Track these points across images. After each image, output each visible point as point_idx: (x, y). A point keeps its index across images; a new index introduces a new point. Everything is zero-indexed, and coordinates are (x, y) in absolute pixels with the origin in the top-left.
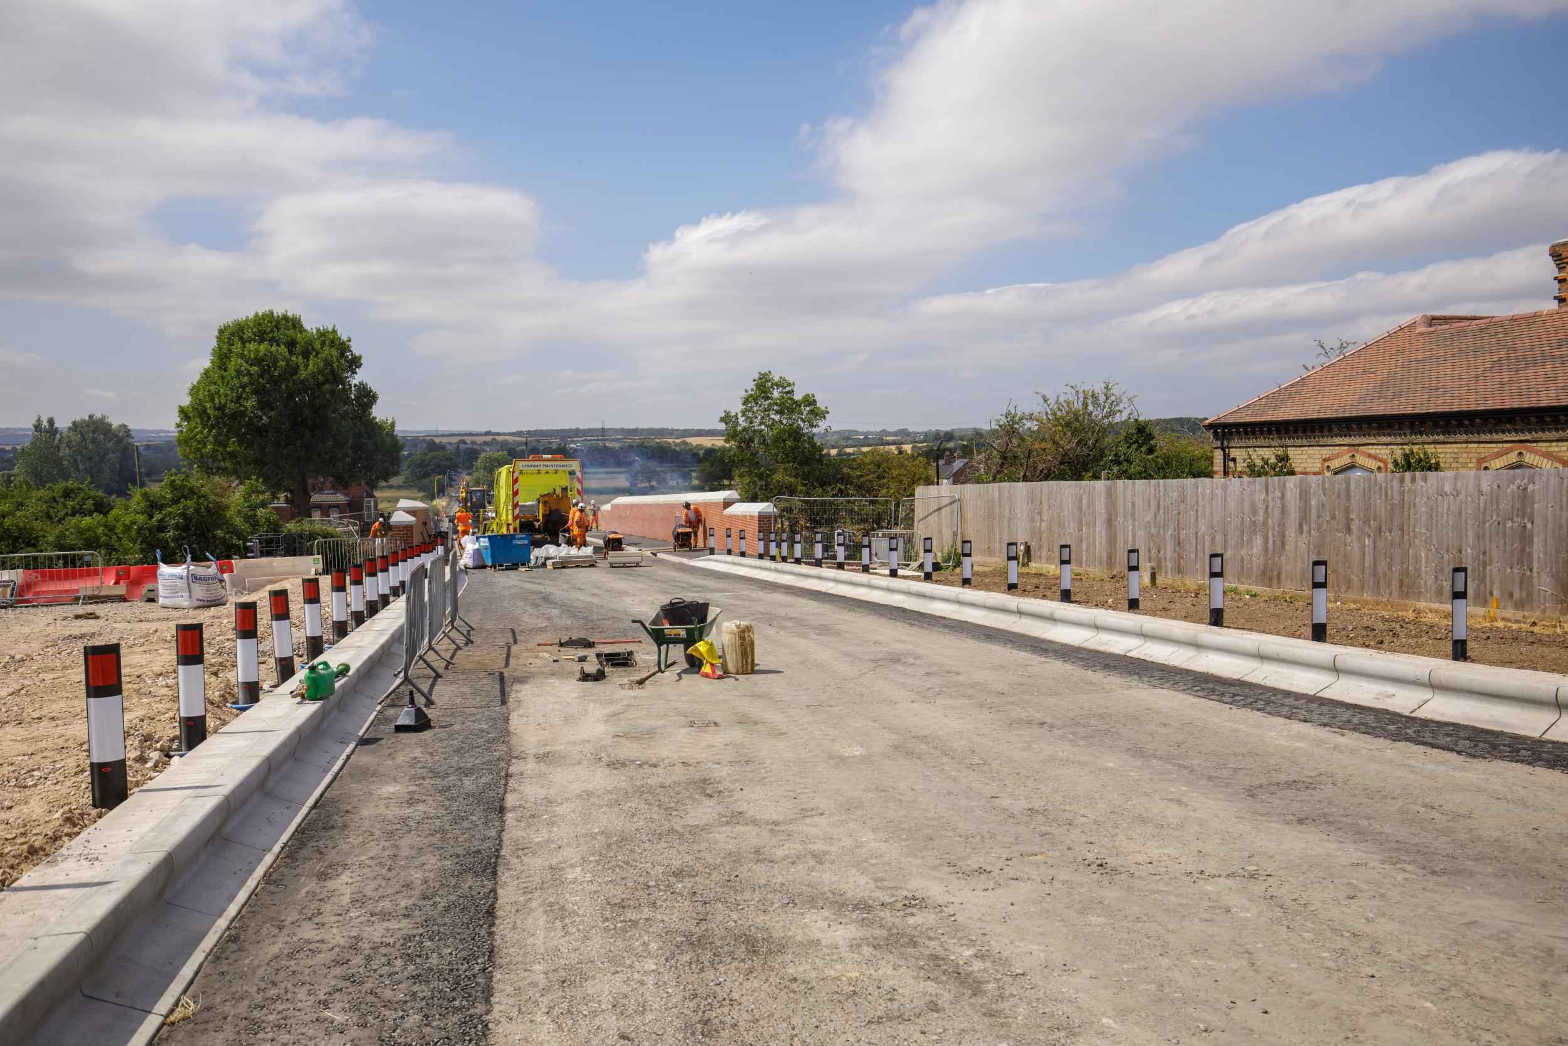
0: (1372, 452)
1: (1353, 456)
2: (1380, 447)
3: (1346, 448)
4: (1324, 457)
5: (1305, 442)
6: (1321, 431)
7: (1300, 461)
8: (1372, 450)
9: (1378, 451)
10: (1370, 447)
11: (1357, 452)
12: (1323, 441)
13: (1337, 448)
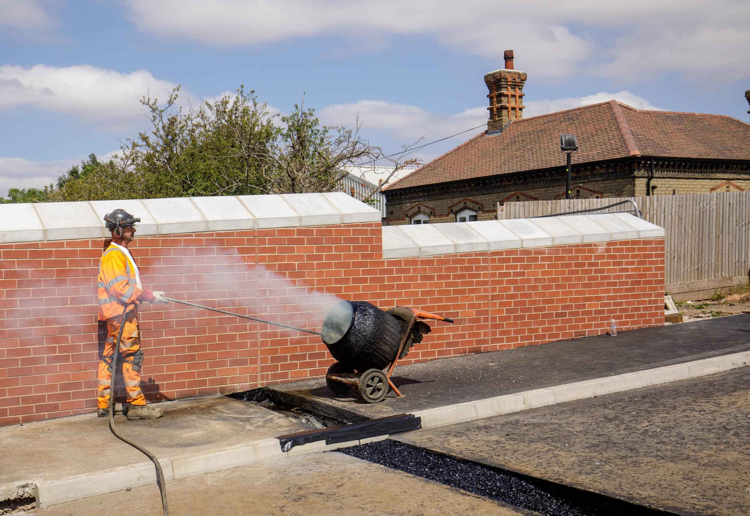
0: (738, 184)
1: (728, 187)
2: (742, 181)
3: (724, 181)
4: (712, 187)
5: (700, 176)
6: (711, 168)
7: (697, 190)
8: (737, 183)
9: (741, 184)
10: (737, 181)
11: (730, 183)
12: (713, 176)
13: (720, 181)
